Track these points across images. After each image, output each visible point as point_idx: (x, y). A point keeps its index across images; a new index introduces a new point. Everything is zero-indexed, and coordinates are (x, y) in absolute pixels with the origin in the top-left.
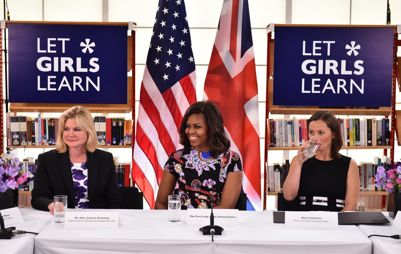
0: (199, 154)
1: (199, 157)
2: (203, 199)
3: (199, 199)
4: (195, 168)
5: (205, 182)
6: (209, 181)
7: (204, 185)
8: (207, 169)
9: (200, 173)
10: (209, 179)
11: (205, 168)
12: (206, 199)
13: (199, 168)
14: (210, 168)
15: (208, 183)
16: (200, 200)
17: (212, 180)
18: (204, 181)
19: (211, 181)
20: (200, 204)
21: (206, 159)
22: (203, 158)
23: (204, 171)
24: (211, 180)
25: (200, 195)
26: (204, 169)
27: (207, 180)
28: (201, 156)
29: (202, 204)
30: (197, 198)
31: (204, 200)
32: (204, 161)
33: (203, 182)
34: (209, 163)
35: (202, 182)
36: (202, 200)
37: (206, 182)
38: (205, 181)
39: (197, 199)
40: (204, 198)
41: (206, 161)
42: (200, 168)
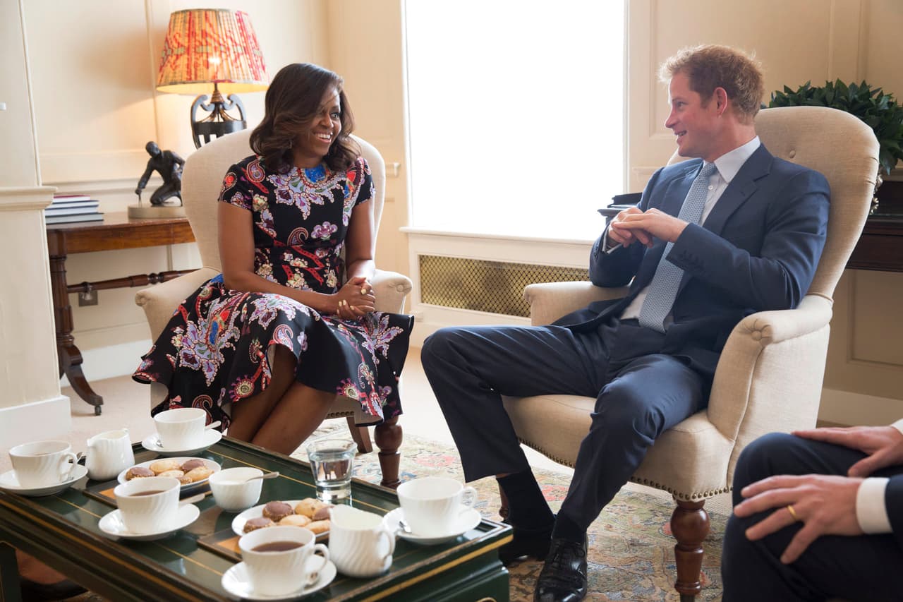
0: (301, 173)
1: (301, 177)
2: (298, 267)
3: (291, 267)
4: (295, 202)
5: (316, 231)
6: (325, 227)
7: (314, 236)
8: (319, 201)
9: (306, 211)
10: (325, 222)
11: (315, 199)
12: (304, 266)
13: (301, 201)
14: (326, 199)
15: (324, 230)
16: (293, 269)
17: (331, 224)
18: (315, 228)
19: (328, 227)
20: (291, 276)
21: (313, 183)
22: (309, 180)
23: (313, 205)
24: (329, 223)
25: (294, 259)
26: (313, 201)
27: (321, 225)
28: (305, 176)
29: (296, 276)
30: (288, 263)
31: (302, 270)
32: (311, 187)
33: (313, 230)
34: (322, 190)
35: (311, 230)
36: (297, 270)
37: (318, 231)
38: (317, 229)
39: (287, 266)
40: (302, 265)
41: (314, 187)
42: (304, 200)
